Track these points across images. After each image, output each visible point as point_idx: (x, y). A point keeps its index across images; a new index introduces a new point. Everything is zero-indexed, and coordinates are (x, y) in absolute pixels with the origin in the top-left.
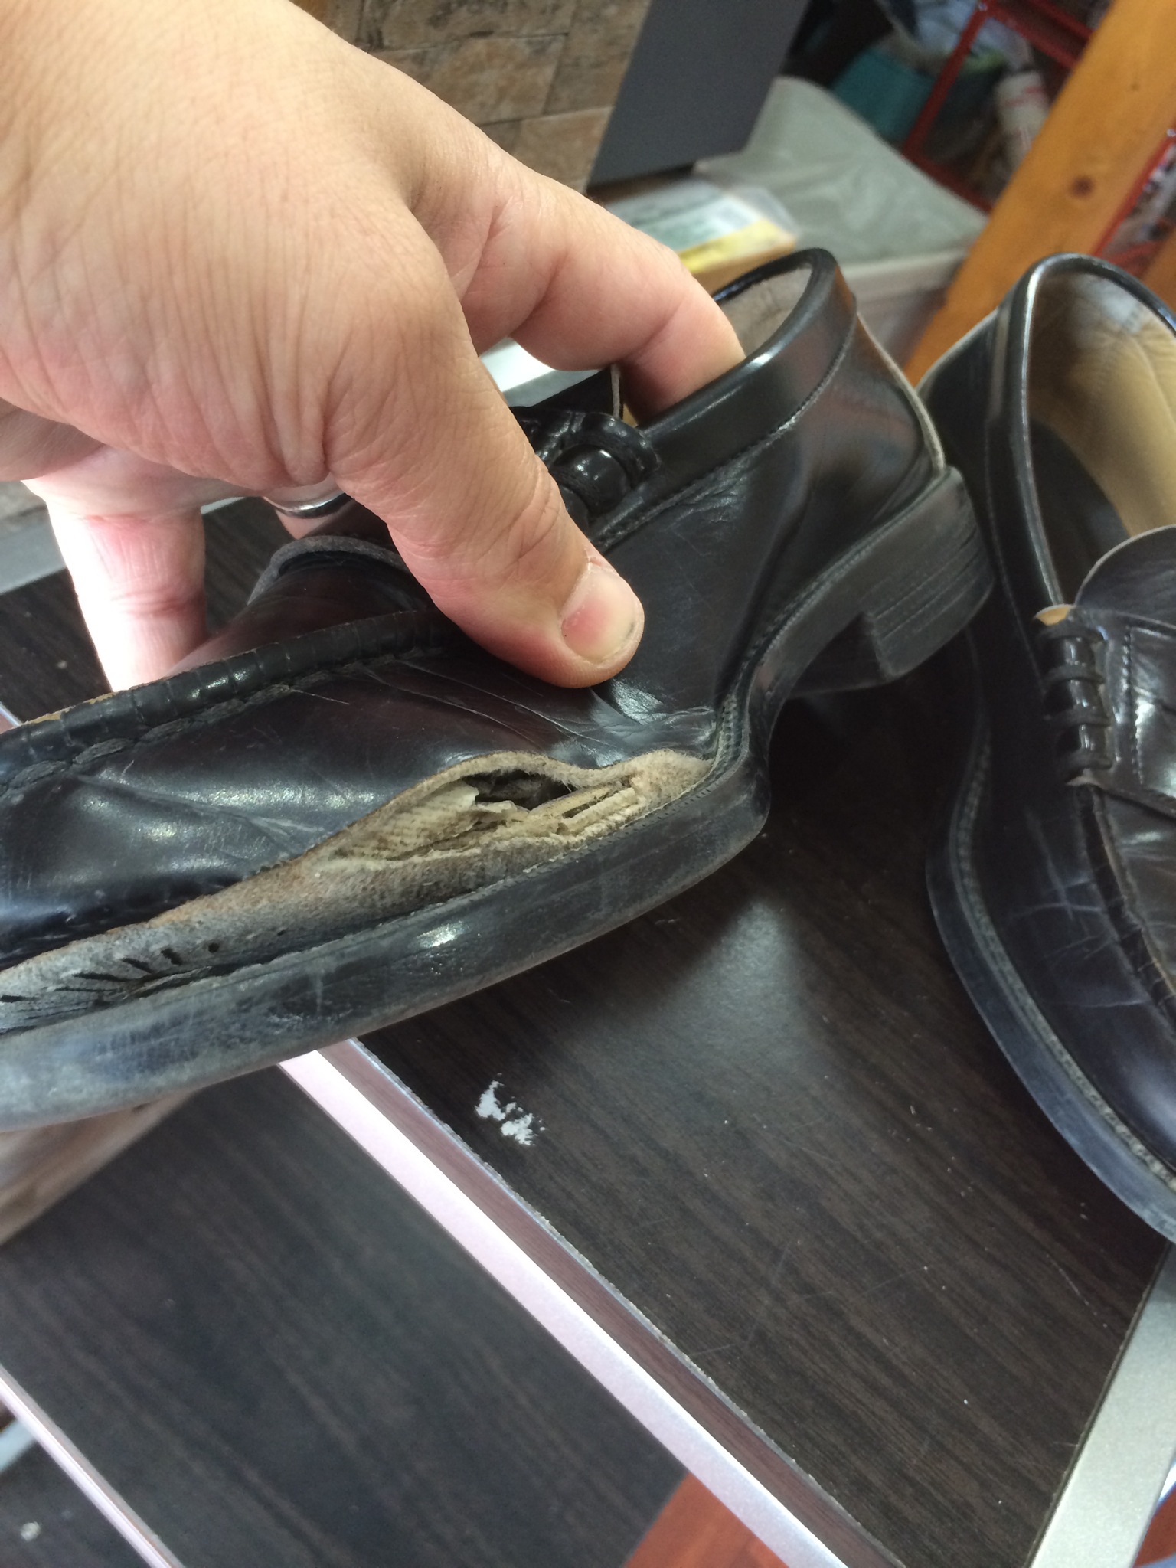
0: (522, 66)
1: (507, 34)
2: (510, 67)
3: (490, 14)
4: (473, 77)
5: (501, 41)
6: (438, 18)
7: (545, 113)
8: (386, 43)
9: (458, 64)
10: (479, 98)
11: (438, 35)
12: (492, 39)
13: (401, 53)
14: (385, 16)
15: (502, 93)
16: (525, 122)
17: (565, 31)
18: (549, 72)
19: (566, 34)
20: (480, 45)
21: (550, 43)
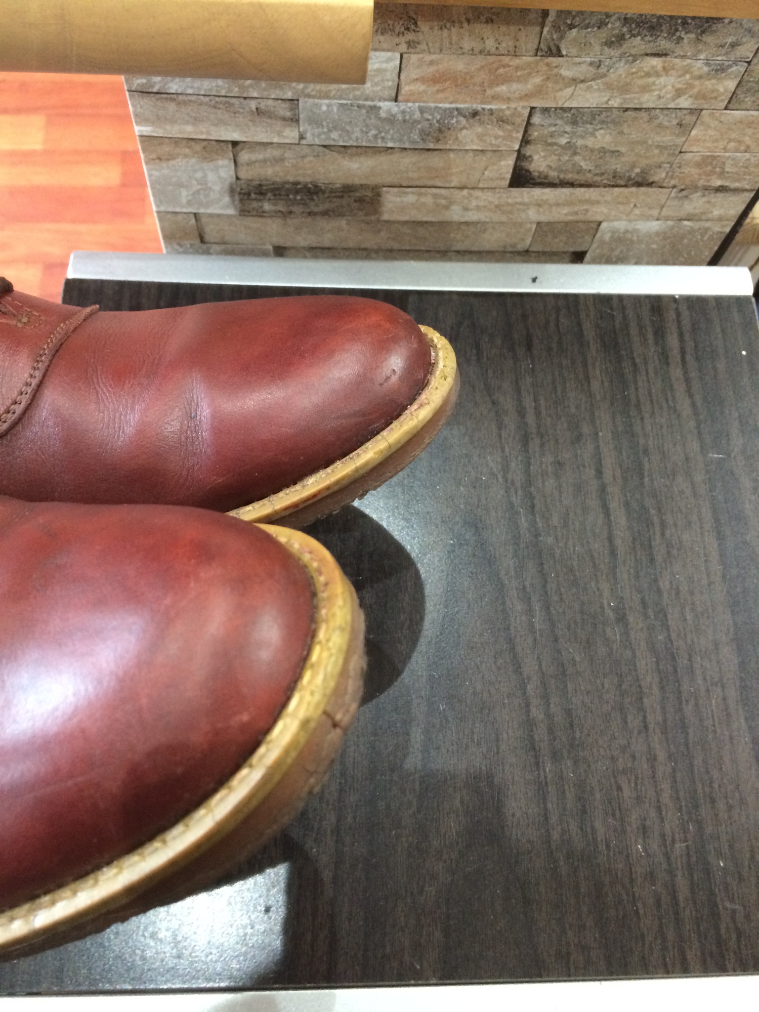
0: (700, 77)
1: (684, 57)
2: (688, 76)
3: (664, 44)
4: (651, 80)
5: (677, 61)
6: (612, 42)
7: (726, 109)
8: (564, 53)
9: (634, 70)
10: (656, 93)
11: (615, 52)
12: (668, 58)
13: (578, 60)
14: (562, 38)
15: (679, 93)
16: (704, 112)
17: (748, 60)
18: (731, 85)
19: (749, 63)
20: (656, 62)
21: (730, 66)
